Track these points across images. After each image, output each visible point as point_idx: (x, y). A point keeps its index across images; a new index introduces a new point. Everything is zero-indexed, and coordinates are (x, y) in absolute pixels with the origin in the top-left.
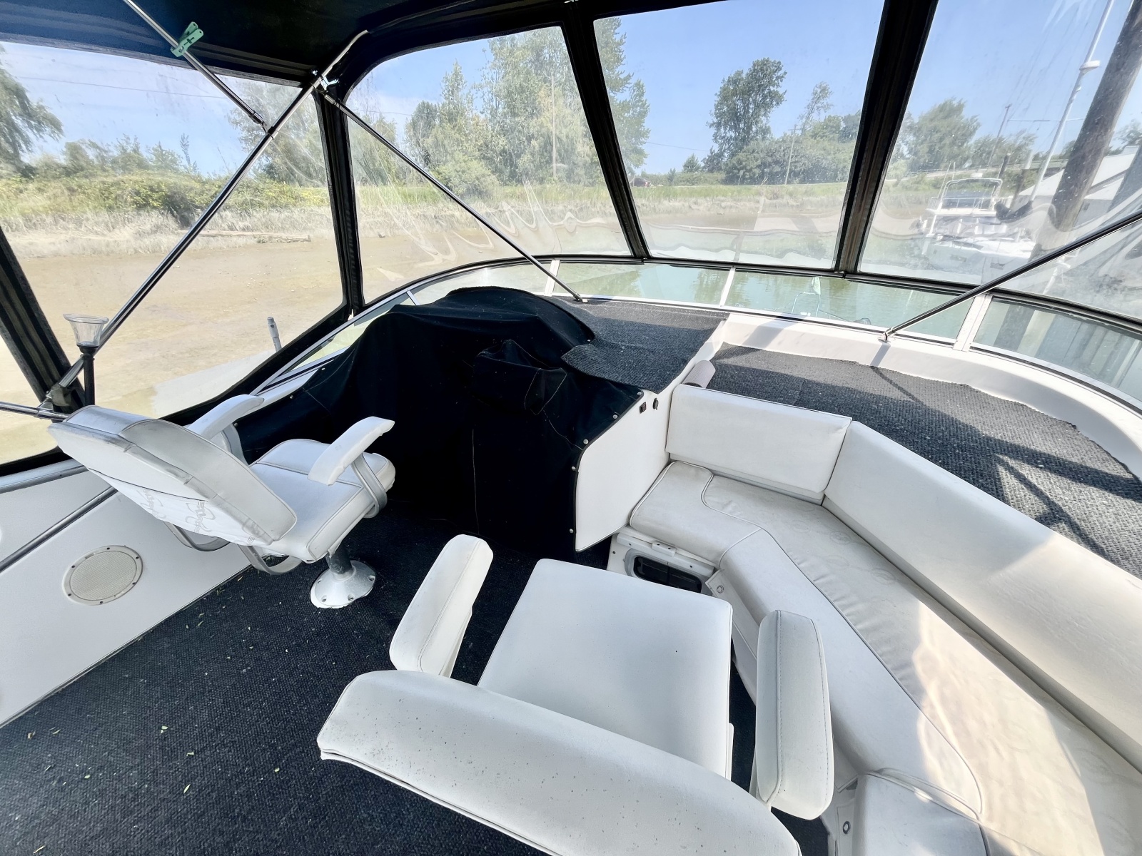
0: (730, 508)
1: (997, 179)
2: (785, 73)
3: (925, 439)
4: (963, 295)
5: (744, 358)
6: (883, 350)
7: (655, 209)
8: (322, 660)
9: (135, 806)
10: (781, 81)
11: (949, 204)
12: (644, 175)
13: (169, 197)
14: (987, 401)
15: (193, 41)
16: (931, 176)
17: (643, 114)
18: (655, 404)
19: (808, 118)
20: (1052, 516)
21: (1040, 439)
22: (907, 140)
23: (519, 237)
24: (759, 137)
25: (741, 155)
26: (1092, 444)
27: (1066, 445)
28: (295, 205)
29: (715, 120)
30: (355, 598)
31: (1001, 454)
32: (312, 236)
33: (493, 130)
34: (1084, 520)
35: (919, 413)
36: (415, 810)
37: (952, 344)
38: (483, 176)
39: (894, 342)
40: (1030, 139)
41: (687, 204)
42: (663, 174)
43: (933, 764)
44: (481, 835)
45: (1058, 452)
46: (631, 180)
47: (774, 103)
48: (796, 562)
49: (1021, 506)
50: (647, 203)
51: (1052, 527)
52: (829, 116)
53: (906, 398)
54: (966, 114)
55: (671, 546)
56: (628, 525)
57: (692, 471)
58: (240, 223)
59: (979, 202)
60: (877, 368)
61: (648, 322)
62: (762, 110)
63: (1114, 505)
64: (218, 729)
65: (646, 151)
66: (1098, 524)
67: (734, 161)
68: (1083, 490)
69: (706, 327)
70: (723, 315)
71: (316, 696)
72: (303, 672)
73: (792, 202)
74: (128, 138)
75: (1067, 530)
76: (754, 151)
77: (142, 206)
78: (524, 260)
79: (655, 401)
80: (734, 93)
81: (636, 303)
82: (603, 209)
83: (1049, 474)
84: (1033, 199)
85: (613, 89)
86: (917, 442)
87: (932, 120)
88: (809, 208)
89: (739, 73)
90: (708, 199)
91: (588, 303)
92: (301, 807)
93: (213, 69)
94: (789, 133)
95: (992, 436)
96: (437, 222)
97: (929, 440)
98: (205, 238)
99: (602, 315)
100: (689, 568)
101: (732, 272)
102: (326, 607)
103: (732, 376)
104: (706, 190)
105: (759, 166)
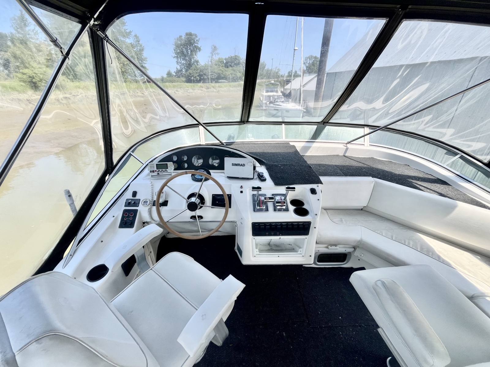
0: (344, 222)
1: (277, 83)
2: (199, 39)
10: (199, 42)
17: (142, 50)
19: (212, 57)
24: (195, 64)
25: (190, 71)
26: (417, 170)
29: (176, 55)
31: (408, 179)
35: (375, 170)
37: (364, 145)
41: (173, 91)
47: (198, 50)
48: (381, 234)
52: (219, 58)
53: (366, 165)
55: (336, 245)
59: (275, 91)
60: (346, 156)
62: (194, 53)
65: (147, 67)
67: (188, 73)
73: (215, 90)
76: (195, 69)
80: (181, 45)
83: (424, 182)
84: (291, 90)
88: (221, 92)
89: (181, 37)
94: (207, 63)
100: (345, 251)
101: (283, 125)
104: (180, 85)
105: (198, 76)
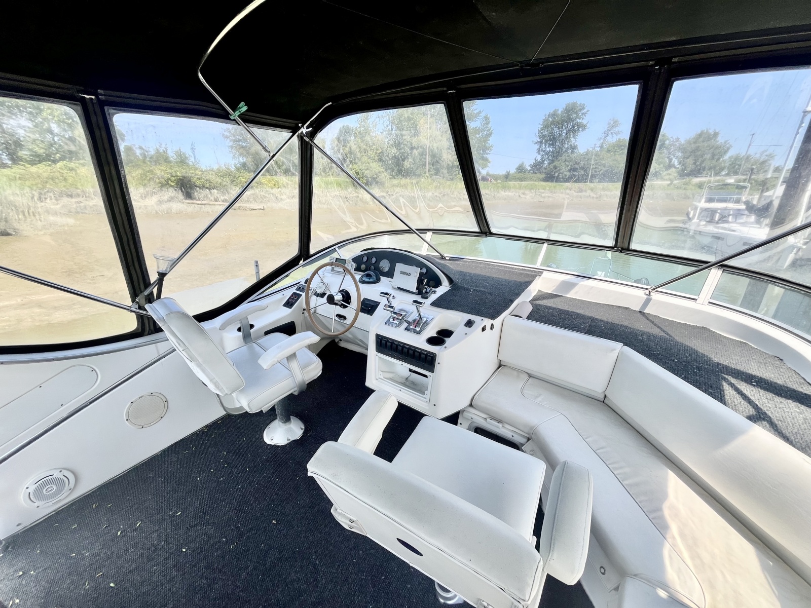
0: (540, 399)
1: (746, 184)
2: (588, 111)
3: (674, 361)
4: (701, 267)
5: (552, 301)
6: (647, 302)
7: (494, 197)
8: (270, 477)
9: (155, 556)
10: (585, 116)
11: (710, 200)
12: (488, 174)
13: (181, 179)
14: (720, 339)
15: (242, 112)
16: (696, 180)
17: (489, 135)
18: (492, 327)
19: (604, 140)
20: (759, 416)
21: (756, 366)
22: (677, 155)
23: (407, 216)
24: (570, 151)
25: (557, 163)
26: (793, 372)
27: (774, 371)
28: (257, 187)
29: (539, 140)
30: (291, 440)
31: (727, 374)
32: (265, 207)
33: (388, 143)
34: (781, 421)
35: (671, 344)
36: (326, 578)
37: (696, 300)
38: (380, 172)
39: (655, 296)
40: (771, 156)
41: (517, 194)
42: (501, 174)
43: (672, 575)
44: (368, 598)
45: (768, 376)
46: (479, 177)
47: (580, 129)
48: (584, 437)
49: (737, 408)
50: (489, 193)
51: (758, 423)
52: (619, 139)
53: (663, 334)
54: (720, 140)
55: (499, 421)
56: (471, 405)
57: (515, 373)
58: (222, 197)
59: (732, 199)
60: (644, 313)
61: (488, 274)
62: (572, 134)
63: (804, 413)
64: (205, 514)
65: (490, 159)
66: (790, 424)
67: (552, 166)
68: (782, 401)
69: (527, 279)
70: (539, 273)
71: (265, 500)
72: (257, 484)
73: (592, 195)
74: (161, 144)
75: (768, 426)
76: (565, 160)
77: (164, 184)
78: (410, 231)
79: (492, 325)
80: (552, 123)
81: (481, 262)
82: (459, 195)
83: (759, 389)
84: (774, 199)
85: (469, 119)
86: (668, 363)
87: (695, 143)
88: (605, 199)
89: (556, 111)
90: (532, 191)
91: (449, 260)
92: (255, 568)
93: (249, 125)
94: (591, 149)
95: (722, 362)
96: (347, 201)
97: (676, 362)
98: (199, 206)
99: (459, 269)
100: (512, 437)
101: (546, 245)
102: (273, 444)
103: (544, 312)
104: (532, 185)
105: (569, 171)
